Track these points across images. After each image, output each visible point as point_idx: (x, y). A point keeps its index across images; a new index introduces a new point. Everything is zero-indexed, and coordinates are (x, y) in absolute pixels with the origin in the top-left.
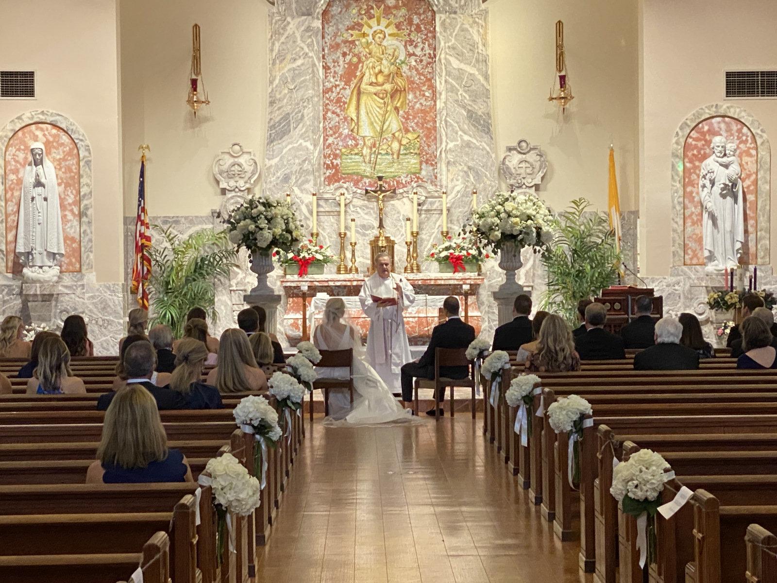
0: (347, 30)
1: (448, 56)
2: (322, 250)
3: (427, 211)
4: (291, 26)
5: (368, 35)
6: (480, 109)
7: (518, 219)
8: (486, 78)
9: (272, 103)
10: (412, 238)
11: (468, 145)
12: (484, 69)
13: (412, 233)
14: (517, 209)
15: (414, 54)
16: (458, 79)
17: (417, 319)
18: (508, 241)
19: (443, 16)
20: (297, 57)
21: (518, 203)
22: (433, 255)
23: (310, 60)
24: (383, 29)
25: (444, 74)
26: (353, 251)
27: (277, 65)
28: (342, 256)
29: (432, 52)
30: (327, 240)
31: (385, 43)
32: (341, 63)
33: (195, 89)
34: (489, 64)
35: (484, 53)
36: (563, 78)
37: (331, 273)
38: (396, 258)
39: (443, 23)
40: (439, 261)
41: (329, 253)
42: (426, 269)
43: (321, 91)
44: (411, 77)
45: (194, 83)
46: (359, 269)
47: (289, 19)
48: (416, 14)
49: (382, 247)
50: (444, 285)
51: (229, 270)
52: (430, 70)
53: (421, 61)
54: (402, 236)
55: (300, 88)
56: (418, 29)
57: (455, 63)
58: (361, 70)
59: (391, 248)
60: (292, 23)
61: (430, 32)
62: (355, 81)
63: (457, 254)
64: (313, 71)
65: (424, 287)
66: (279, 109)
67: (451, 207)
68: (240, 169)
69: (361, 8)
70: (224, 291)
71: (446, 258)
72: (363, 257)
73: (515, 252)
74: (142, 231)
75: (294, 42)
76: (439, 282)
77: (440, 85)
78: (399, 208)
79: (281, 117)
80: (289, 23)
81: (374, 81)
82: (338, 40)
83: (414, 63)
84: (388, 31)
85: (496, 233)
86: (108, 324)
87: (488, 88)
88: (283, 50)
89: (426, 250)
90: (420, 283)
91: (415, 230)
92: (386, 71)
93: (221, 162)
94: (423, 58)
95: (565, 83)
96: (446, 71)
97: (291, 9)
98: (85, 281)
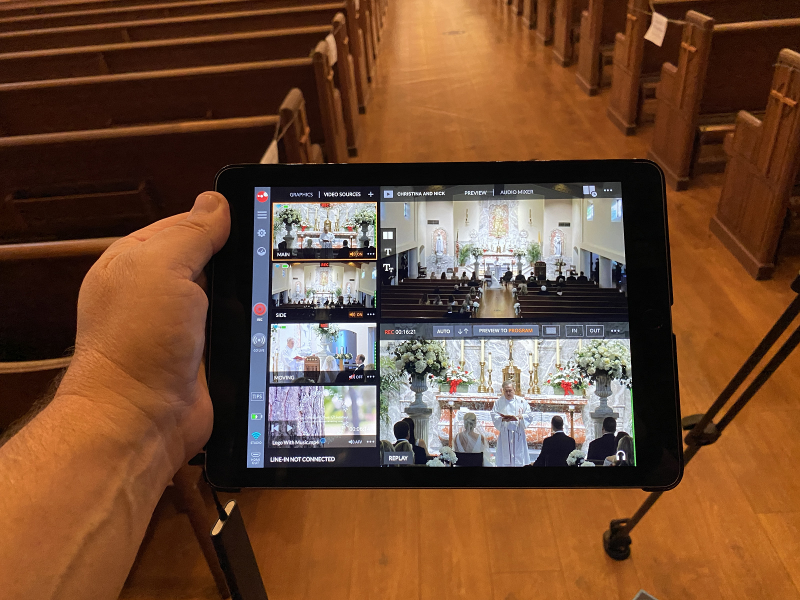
2: (467, 375)
3: (545, 348)
7: (608, 359)
10: (534, 368)
13: (534, 364)
14: (607, 351)
17: (537, 429)
18: (601, 375)
21: (609, 347)
22: (549, 381)
26: (490, 376)
28: (482, 380)
30: (471, 367)
37: (474, 392)
38: (521, 383)
40: (554, 386)
41: (472, 376)
42: (544, 392)
46: (494, 390)
49: (511, 374)
50: (558, 404)
51: (399, 387)
54: (527, 366)
59: (518, 375)
63: (567, 381)
65: (542, 405)
67: (563, 346)
70: (395, 402)
71: (559, 384)
72: (497, 381)
73: (606, 383)
76: (553, 402)
78: (524, 345)
85: (592, 368)
89: (544, 377)
90: (539, 402)
91: (536, 362)
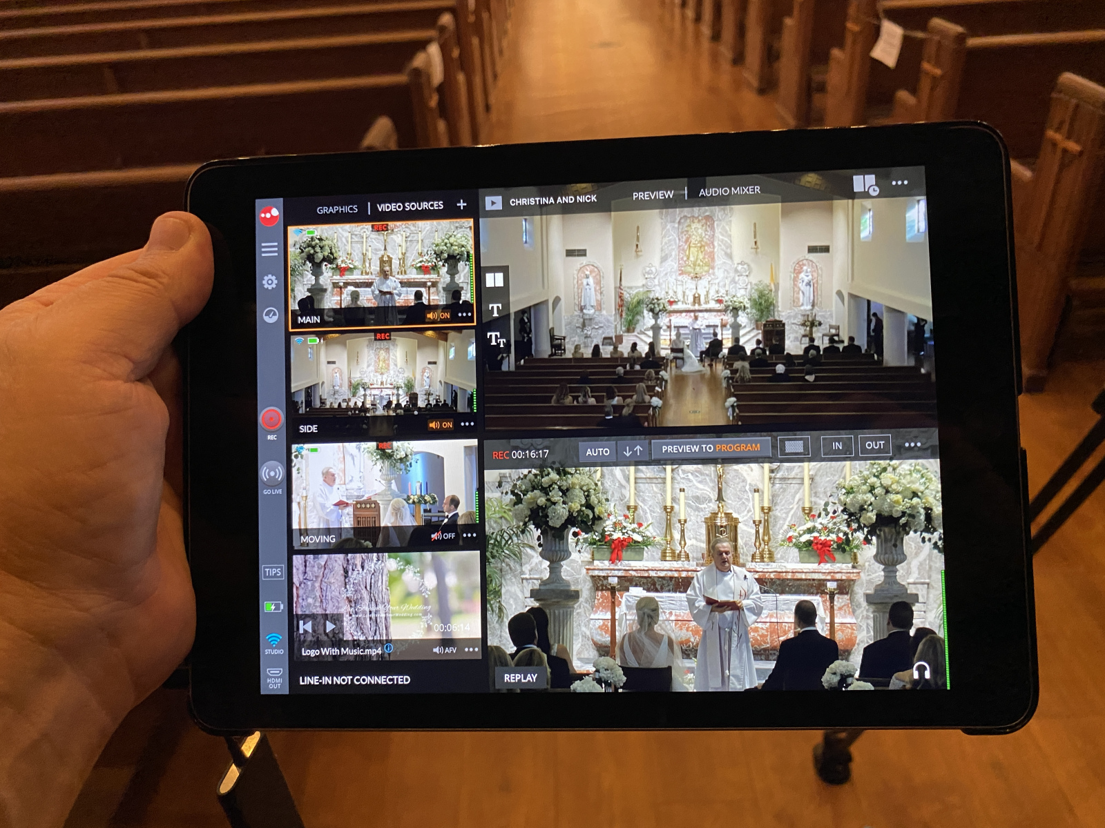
0: (686, 227)
1: (718, 235)
8: (731, 241)
9: (662, 251)
11: (725, 263)
12: (730, 239)
15: (707, 234)
19: (717, 222)
20: (670, 236)
23: (674, 237)
25: (717, 240)
27: (664, 239)
29: (713, 234)
32: (684, 238)
34: (732, 237)
35: (730, 234)
39: (717, 225)
43: (678, 247)
44: (706, 242)
52: (713, 239)
54: (703, 292)
55: (671, 246)
56: (709, 226)
57: (721, 237)
59: (699, 297)
60: (669, 225)
61: (713, 227)
63: (721, 298)
64: (675, 240)
68: (652, 271)
69: (691, 220)
71: (717, 300)
74: (621, 292)
75: (669, 231)
76: (715, 308)
77: (716, 244)
78: (702, 283)
79: (665, 255)
82: (683, 230)
83: (707, 237)
84: (699, 227)
87: (731, 245)
88: (666, 234)
89: (711, 297)
93: (646, 270)
94: (710, 235)
95: (756, 244)
98: (602, 313)
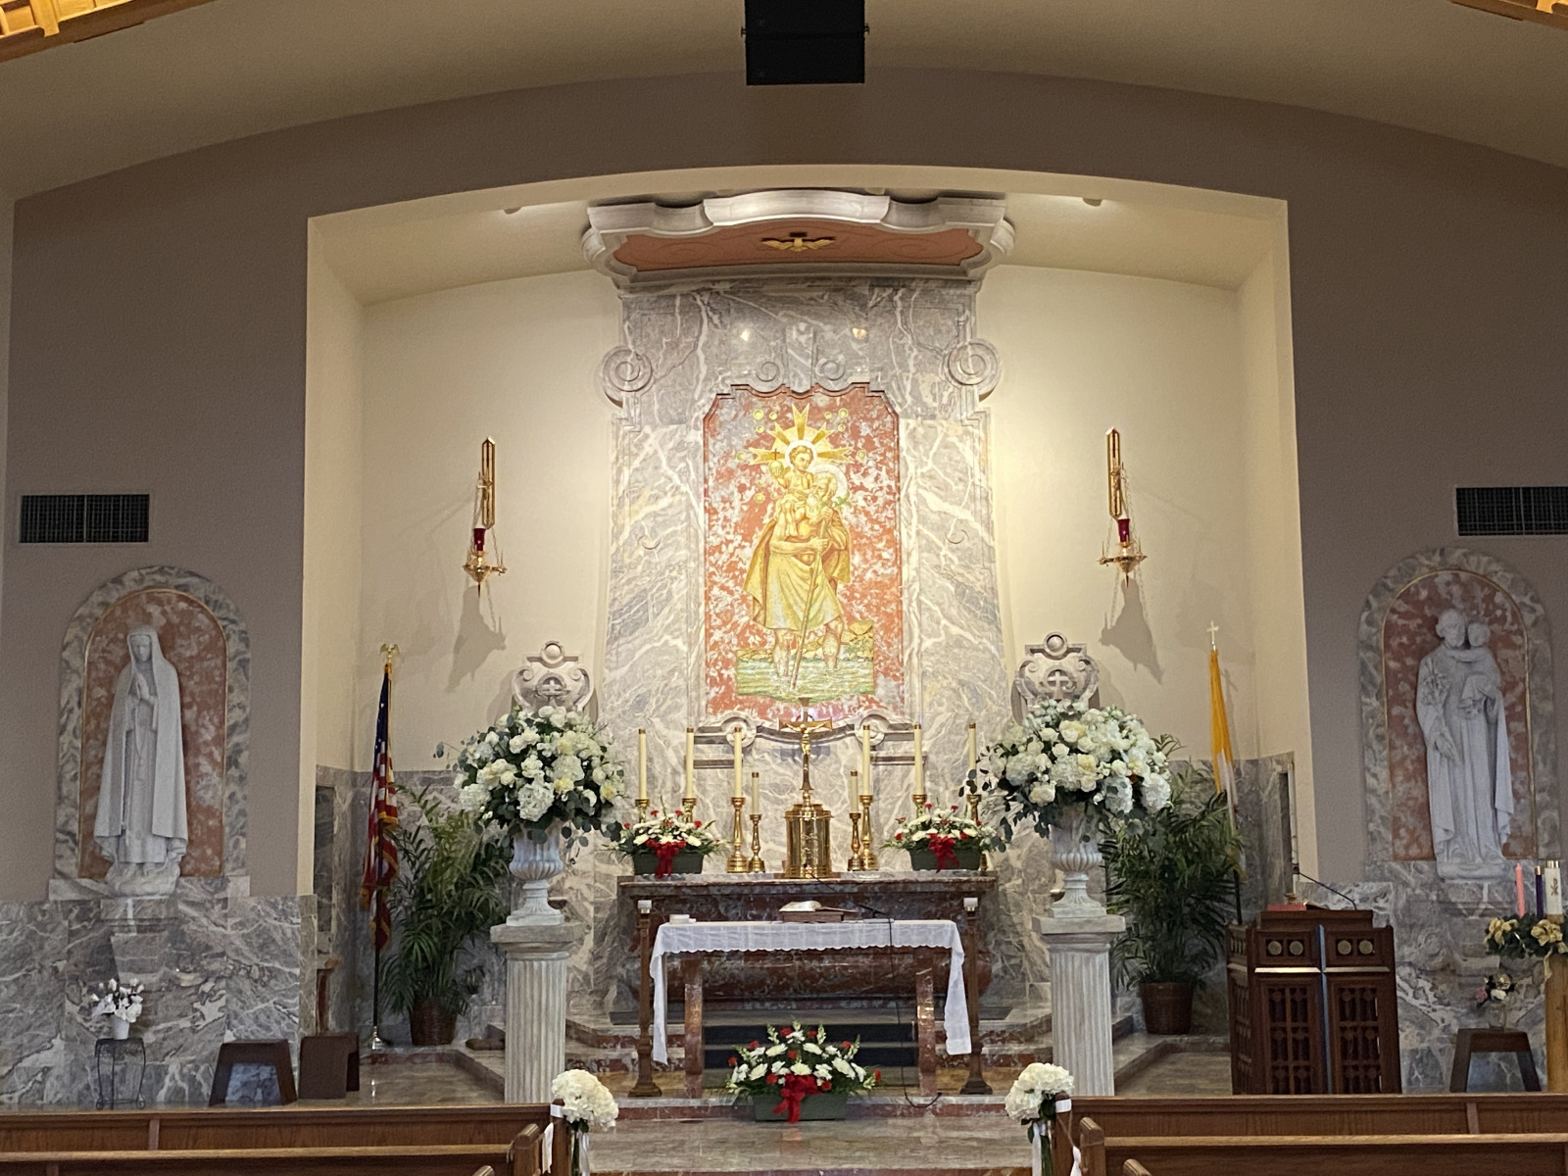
0: (746, 447)
1: (921, 491)
4: (650, 441)
5: (783, 456)
6: (977, 579)
8: (988, 526)
9: (616, 572)
10: (862, 807)
11: (959, 642)
12: (984, 512)
13: (862, 798)
15: (862, 487)
16: (940, 528)
18: (1069, 805)
19: (912, 423)
20: (661, 494)
23: (684, 498)
24: (810, 445)
25: (915, 520)
26: (756, 830)
27: (627, 508)
28: (737, 840)
29: (893, 484)
31: (811, 469)
32: (737, 503)
33: (480, 548)
34: (994, 503)
35: (983, 484)
36: (1124, 525)
37: (717, 871)
39: (912, 435)
40: (910, 848)
43: (702, 551)
44: (857, 526)
45: (479, 535)
46: (766, 864)
47: (647, 429)
48: (865, 419)
49: (808, 823)
50: (921, 894)
52: (890, 513)
53: (875, 499)
55: (666, 546)
56: (869, 445)
57: (934, 502)
58: (772, 515)
59: (823, 824)
60: (653, 436)
61: (890, 449)
62: (760, 534)
63: (942, 836)
64: (688, 516)
65: (884, 898)
66: (629, 582)
67: (930, 752)
68: (558, 687)
69: (771, 411)
71: (924, 843)
72: (774, 842)
74: (382, 797)
75: (656, 468)
76: (912, 888)
77: (908, 541)
78: (839, 754)
79: (632, 596)
80: (647, 436)
81: (794, 533)
82: (732, 464)
83: (861, 503)
84: (817, 448)
85: (1045, 788)
86: (271, 977)
87: (992, 543)
88: (637, 481)
89: (887, 828)
90: (877, 889)
91: (866, 793)
92: (814, 517)
93: (526, 675)
94: (879, 494)
95: (1128, 533)
96: (919, 516)
97: (651, 413)
98: (229, 892)
